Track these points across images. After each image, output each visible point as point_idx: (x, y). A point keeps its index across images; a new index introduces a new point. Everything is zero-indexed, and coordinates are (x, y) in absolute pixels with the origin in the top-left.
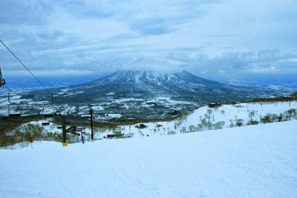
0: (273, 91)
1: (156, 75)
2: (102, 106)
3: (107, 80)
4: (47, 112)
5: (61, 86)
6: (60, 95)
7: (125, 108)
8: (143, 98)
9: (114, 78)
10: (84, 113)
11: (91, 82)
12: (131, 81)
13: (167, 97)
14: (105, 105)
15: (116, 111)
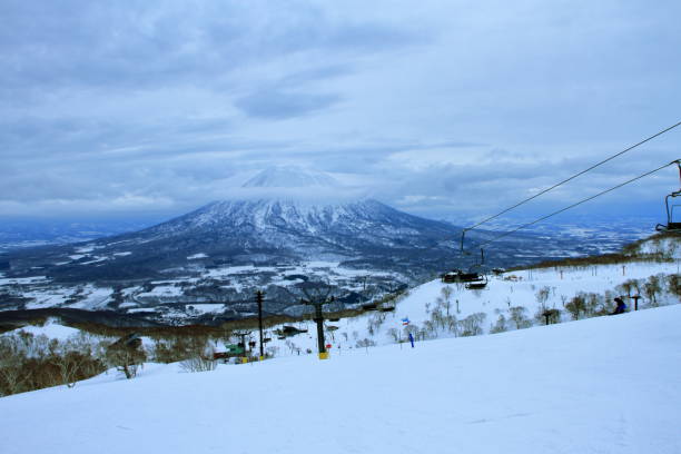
0: (574, 241)
1: (304, 211)
2: (177, 285)
3: (188, 224)
4: (41, 303)
5: (76, 240)
6: (74, 261)
7: (234, 290)
8: (274, 264)
9: (204, 219)
10: (134, 304)
11: (148, 229)
12: (244, 224)
13: (332, 261)
14: (184, 284)
15: (212, 297)
